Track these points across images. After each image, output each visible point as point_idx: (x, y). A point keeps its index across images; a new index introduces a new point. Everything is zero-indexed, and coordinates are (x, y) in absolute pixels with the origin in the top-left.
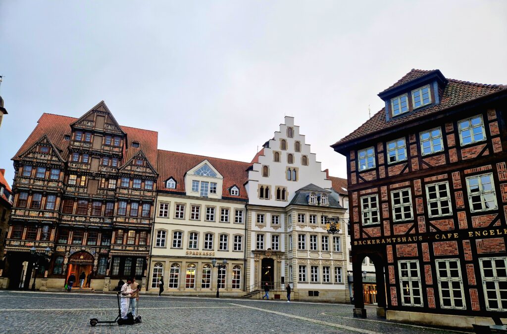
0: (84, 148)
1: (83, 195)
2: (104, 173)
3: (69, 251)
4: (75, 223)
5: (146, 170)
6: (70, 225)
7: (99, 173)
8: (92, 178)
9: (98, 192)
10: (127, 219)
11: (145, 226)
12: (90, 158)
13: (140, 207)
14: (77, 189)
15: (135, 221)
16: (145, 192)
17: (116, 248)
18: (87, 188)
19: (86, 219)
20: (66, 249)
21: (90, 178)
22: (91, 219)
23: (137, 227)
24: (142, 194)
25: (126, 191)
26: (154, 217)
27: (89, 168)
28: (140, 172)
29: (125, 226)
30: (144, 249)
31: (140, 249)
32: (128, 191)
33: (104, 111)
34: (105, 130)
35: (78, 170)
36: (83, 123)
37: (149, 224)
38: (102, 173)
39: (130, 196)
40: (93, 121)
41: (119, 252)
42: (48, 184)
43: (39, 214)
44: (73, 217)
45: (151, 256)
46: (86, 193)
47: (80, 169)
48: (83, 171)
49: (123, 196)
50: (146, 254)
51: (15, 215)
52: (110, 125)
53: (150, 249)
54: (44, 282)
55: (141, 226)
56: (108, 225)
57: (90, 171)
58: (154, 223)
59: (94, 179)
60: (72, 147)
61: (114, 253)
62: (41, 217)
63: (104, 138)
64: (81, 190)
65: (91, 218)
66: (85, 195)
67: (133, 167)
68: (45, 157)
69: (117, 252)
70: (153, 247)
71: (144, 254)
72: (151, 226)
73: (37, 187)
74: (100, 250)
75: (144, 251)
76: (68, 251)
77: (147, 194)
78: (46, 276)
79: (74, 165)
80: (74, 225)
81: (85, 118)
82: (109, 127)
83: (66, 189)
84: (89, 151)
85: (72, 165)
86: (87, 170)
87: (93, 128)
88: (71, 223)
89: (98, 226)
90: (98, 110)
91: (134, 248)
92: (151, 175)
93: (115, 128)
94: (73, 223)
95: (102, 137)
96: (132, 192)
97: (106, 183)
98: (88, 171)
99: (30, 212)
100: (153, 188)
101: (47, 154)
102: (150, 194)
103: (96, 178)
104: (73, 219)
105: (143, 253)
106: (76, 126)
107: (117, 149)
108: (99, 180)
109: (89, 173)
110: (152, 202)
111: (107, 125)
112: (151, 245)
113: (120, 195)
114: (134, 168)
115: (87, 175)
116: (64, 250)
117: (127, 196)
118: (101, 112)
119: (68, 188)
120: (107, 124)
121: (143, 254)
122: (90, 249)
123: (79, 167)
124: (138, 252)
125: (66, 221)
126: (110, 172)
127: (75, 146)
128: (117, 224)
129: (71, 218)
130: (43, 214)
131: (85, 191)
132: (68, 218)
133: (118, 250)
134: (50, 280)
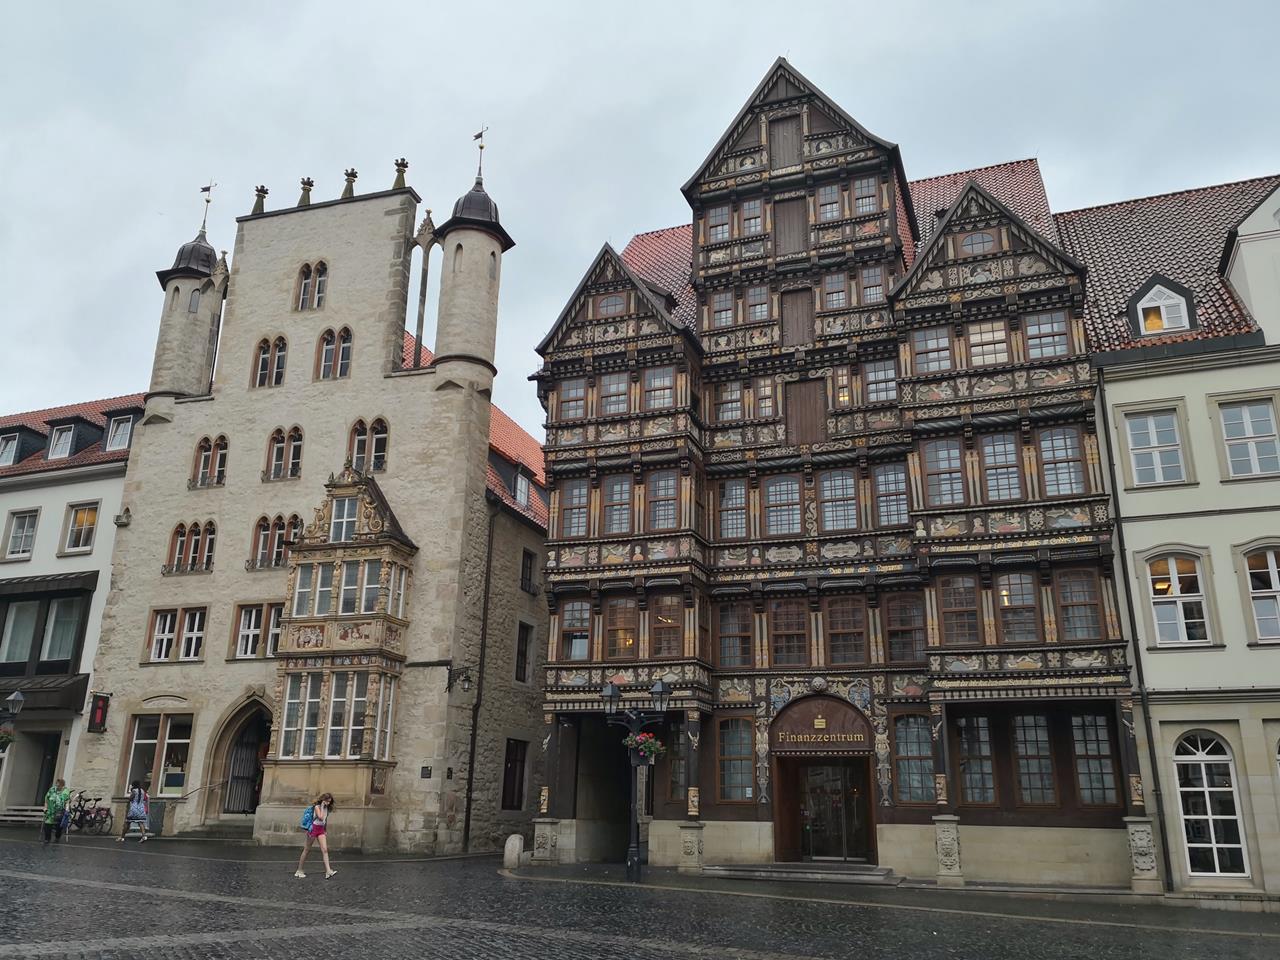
0: (744, 266)
1: (777, 453)
2: (836, 343)
3: (767, 699)
4: (766, 576)
5: (1016, 268)
6: (747, 584)
7: (819, 345)
8: (796, 377)
9: (831, 430)
10: (977, 522)
11: (1077, 540)
12: (775, 298)
13: (1029, 454)
14: (750, 435)
15: (1015, 523)
16: (1037, 374)
17: (956, 666)
18: (785, 421)
19: (805, 553)
20: (753, 691)
21: (787, 378)
22: (824, 551)
23: (1033, 550)
24: (1022, 384)
25: (943, 392)
26: (1108, 490)
27: (776, 338)
28: (989, 284)
29: (974, 555)
30: (1097, 664)
31: (1079, 662)
32: (956, 390)
33: (792, 93)
34: (808, 166)
35: (740, 357)
36: (724, 170)
37: (1095, 529)
38: (831, 344)
39: (965, 410)
40: (758, 150)
41: (973, 684)
42: (641, 432)
43: (632, 553)
44: (756, 552)
45: (1145, 699)
46: (787, 443)
47: (744, 350)
48: (758, 354)
49: (936, 413)
50: (1115, 686)
51: (558, 571)
52: (825, 138)
53: (1131, 661)
54: (690, 836)
55: (1054, 542)
56: (899, 567)
57: (783, 351)
58: (1119, 520)
59: (804, 380)
60: (702, 273)
61: (952, 690)
62: (639, 566)
63: (811, 200)
64: (765, 436)
65: (822, 543)
66: (784, 452)
67: (952, 272)
68: (616, 331)
69: (964, 684)
70: (1143, 645)
71: (1106, 686)
72: (1104, 537)
73: (611, 451)
74: (888, 687)
75: (1099, 673)
76: (761, 699)
77: (1047, 383)
78: (693, 811)
79: (723, 341)
80: (765, 582)
81: (730, 146)
82: (824, 149)
83: (712, 442)
84: (764, 267)
85: (717, 344)
86: (771, 346)
87: (766, 175)
88: (751, 577)
89: (861, 577)
90: (772, 98)
91: (1045, 661)
92: (1049, 284)
93: (845, 145)
94: (761, 576)
95: (804, 197)
96: (970, 388)
97: (857, 384)
98: (776, 352)
99: (605, 552)
100: (1071, 344)
101: (622, 320)
102: (1061, 378)
103: (812, 374)
104: (756, 561)
105: (1102, 680)
106: (705, 188)
107: (870, 229)
108: (822, 379)
109: (781, 356)
110: (1083, 414)
111: (814, 145)
112: (1127, 635)
113: (921, 414)
114: (961, 276)
115: (774, 368)
116: (746, 697)
117: (953, 411)
118: (780, 102)
119: (719, 439)
120: (811, 138)
121: (1098, 687)
122: (845, 684)
123: (741, 345)
124: (1065, 681)
125: (730, 571)
126: (860, 333)
127: (712, 267)
128: (936, 549)
129: (751, 556)
130: (645, 552)
131: (781, 436)
132: (739, 558)
133: (967, 677)
134: (712, 827)
